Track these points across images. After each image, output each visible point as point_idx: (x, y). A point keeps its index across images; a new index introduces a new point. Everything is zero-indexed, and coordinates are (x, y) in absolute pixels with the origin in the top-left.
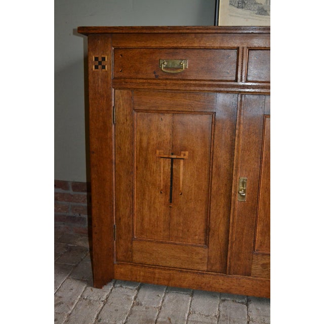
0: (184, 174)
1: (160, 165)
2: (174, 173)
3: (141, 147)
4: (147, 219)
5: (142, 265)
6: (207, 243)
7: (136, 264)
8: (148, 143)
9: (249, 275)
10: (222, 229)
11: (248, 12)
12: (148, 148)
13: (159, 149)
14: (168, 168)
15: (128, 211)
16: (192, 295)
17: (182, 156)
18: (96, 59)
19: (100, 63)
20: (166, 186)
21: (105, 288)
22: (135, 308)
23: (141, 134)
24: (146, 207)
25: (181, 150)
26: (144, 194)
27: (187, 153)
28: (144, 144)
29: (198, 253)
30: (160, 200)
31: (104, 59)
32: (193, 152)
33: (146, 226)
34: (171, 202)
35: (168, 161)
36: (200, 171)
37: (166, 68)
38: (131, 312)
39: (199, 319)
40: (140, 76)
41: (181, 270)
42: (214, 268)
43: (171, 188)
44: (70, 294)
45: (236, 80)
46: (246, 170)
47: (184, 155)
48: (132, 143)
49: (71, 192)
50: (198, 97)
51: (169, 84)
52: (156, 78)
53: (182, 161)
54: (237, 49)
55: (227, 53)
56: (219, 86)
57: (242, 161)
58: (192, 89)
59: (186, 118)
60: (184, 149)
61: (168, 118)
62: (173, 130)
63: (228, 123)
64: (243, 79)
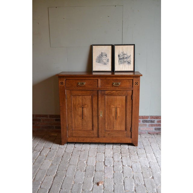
0: (86, 111)
1: (79, 109)
2: (83, 111)
3: (74, 104)
4: (76, 124)
5: (76, 137)
6: (93, 129)
7: (73, 137)
8: (76, 103)
9: (105, 137)
10: (97, 125)
11: (101, 64)
12: (76, 105)
13: (79, 105)
14: (81, 110)
15: (71, 122)
16: (90, 144)
18: (61, 82)
19: (62, 83)
20: (81, 115)
21: (65, 145)
22: (75, 148)
23: (74, 101)
24: (76, 121)
26: (75, 117)
27: (86, 106)
28: (75, 104)
29: (91, 132)
30: (80, 119)
31: (63, 82)
32: (88, 105)
33: (76, 126)
34: (83, 119)
35: (81, 108)
36: (90, 110)
37: (80, 84)
38: (74, 150)
39: (92, 149)
40: (73, 86)
41: (86, 137)
42: (95, 136)
43: (82, 115)
44: (55, 147)
45: (98, 87)
46: (102, 109)
48: (71, 104)
49: (49, 118)
50: (88, 91)
51: (81, 88)
52: (77, 87)
53: (85, 108)
54: (98, 79)
55: (95, 80)
56: (94, 89)
57: (101, 107)
58: (87, 89)
59: (85, 97)
60: (85, 105)
61: (81, 97)
62: (82, 100)
63: (96, 98)
64: (99, 87)
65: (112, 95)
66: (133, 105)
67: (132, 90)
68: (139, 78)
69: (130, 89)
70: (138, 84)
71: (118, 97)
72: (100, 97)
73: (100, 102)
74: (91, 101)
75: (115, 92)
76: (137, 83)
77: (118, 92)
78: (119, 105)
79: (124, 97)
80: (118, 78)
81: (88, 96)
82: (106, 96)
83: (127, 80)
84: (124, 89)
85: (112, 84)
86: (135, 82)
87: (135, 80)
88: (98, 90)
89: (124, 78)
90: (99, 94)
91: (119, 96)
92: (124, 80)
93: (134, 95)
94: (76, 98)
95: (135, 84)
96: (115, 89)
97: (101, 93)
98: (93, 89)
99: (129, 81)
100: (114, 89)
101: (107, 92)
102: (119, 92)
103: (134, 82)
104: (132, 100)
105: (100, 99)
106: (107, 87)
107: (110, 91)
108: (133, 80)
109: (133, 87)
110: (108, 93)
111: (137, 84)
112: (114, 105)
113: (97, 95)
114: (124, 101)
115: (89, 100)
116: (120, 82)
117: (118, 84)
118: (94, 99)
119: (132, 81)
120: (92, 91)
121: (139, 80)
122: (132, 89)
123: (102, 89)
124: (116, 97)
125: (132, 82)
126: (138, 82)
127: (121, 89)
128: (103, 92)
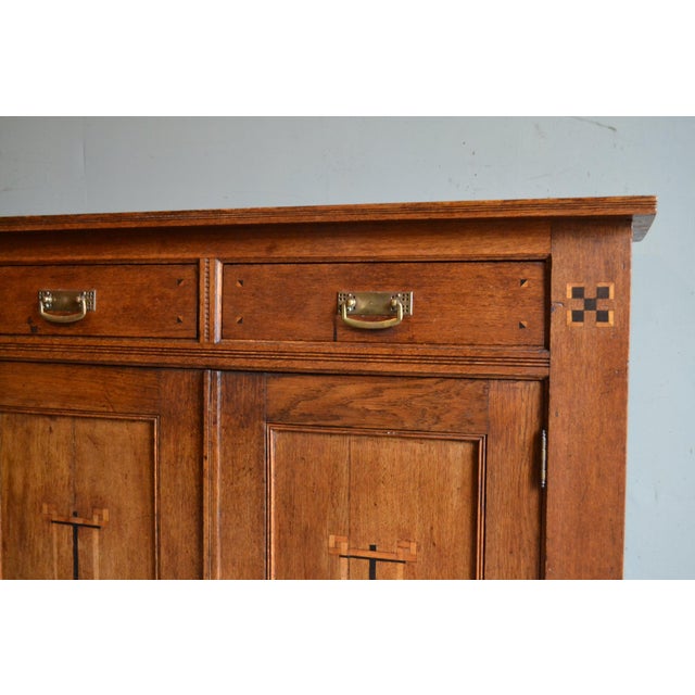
1: (50, 541)
2: (81, 562)
3: (12, 495)
8: (26, 486)
12: (25, 497)
13: (48, 501)
14: (67, 548)
17: (96, 521)
23: (11, 464)
25: (94, 507)
27: (105, 512)
28: (18, 488)
32: (119, 511)
35: (68, 531)
36: (136, 559)
45: (197, 338)
46: (233, 564)
47: (101, 519)
50: (121, 379)
51: (57, 347)
52: (33, 333)
53: (96, 533)
54: (197, 263)
55: (177, 272)
56: (162, 352)
57: (225, 538)
58: (106, 358)
59: (101, 428)
60: (98, 503)
61: (63, 427)
62: (75, 457)
63: (188, 443)
64: (210, 335)
65: (326, 422)
66: (549, 549)
67: (545, 383)
68: (619, 239)
69: (516, 362)
70: (603, 317)
71: (391, 452)
72: (215, 432)
73: (216, 490)
74: (146, 472)
75: (365, 396)
76: (590, 304)
77: (388, 395)
78: (406, 536)
79: (459, 452)
80: (391, 249)
81: (117, 428)
82: (273, 436)
83: (483, 269)
84: (455, 360)
85: (330, 307)
86: (578, 293)
87: (572, 261)
88: (203, 370)
89: (454, 248)
90: (215, 408)
91: (404, 434)
92: (454, 268)
93: (560, 437)
94: (28, 432)
95: (578, 316)
96: (361, 358)
97: (227, 399)
98: (157, 360)
99: (505, 282)
100: (349, 357)
101: (282, 391)
102: (405, 394)
103: (563, 287)
104: (543, 494)
105: (216, 455)
106: (286, 344)
107: (314, 383)
108: (546, 263)
109: (547, 346)
110: (294, 403)
111: (590, 315)
112: (350, 534)
113: (189, 413)
114: (457, 502)
115: (129, 458)
116: (406, 286)
117: (391, 312)
118: (165, 453)
119: (536, 273)
120: (150, 376)
121: (620, 270)
122: (541, 372)
123: (233, 355)
124: (368, 446)
125: (538, 290)
126: (604, 293)
127: (423, 359)
128: (245, 391)
